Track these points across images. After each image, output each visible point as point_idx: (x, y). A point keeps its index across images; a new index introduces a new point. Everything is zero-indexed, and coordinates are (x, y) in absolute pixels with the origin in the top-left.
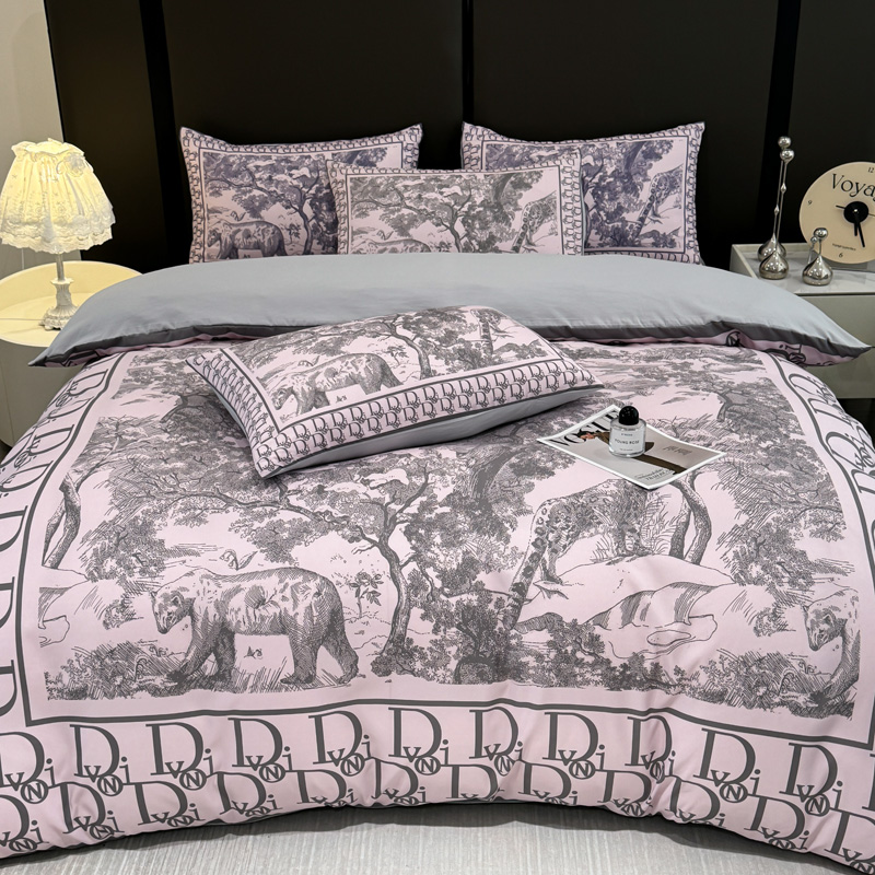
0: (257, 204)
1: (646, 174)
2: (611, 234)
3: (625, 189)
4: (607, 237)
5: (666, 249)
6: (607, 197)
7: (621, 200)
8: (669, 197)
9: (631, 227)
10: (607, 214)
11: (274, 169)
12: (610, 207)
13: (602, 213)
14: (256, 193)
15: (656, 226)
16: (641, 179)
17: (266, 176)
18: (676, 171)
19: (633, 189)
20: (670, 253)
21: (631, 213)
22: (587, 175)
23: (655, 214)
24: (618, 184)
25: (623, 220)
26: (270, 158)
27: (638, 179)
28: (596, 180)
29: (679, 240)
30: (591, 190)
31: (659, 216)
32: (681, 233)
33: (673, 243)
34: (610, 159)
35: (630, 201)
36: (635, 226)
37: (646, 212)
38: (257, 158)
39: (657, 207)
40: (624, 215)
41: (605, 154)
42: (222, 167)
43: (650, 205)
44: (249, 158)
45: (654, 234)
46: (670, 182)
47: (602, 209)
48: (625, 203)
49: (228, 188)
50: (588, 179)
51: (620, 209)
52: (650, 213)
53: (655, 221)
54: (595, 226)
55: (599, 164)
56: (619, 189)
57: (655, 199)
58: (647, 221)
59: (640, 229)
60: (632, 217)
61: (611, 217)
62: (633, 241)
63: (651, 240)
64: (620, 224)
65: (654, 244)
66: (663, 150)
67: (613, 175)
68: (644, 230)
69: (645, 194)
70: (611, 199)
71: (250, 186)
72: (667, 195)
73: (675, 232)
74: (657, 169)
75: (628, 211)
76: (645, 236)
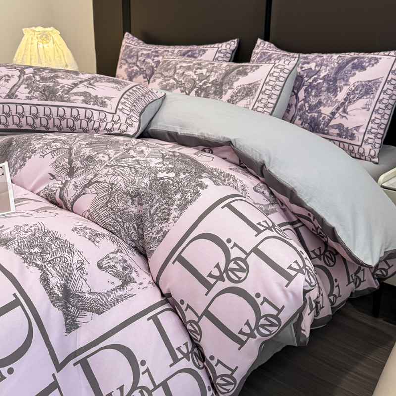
0: (133, 74)
1: (348, 80)
2: (309, 121)
3: (328, 90)
4: (306, 123)
5: (346, 140)
6: (313, 94)
7: (323, 97)
8: (360, 100)
9: (324, 118)
10: (310, 107)
11: (148, 56)
12: (313, 101)
13: (307, 105)
14: (135, 68)
15: (343, 121)
16: (343, 83)
17: (142, 60)
18: (376, 82)
19: (333, 89)
20: (350, 144)
21: (326, 108)
22: (307, 76)
23: (344, 111)
24: (325, 85)
25: (319, 113)
26: (150, 50)
27: (340, 83)
28: (311, 81)
29: (359, 136)
30: (305, 87)
31: (347, 113)
32: (362, 130)
33: (353, 136)
34: (327, 66)
35: (329, 98)
36: (327, 118)
37: (338, 109)
38: (145, 50)
39: (348, 106)
40: (321, 108)
41: (325, 63)
42: (128, 53)
43: (343, 104)
44: (142, 49)
45: (339, 126)
46: (367, 89)
47: (308, 102)
48: (325, 99)
49: (125, 64)
50: (306, 79)
51: (320, 103)
52: (341, 110)
53: (343, 117)
54: (300, 113)
55: (317, 69)
56: (324, 89)
57: (348, 100)
58: (337, 115)
59: (330, 121)
60: (326, 111)
61: (311, 109)
62: (323, 130)
63: (337, 131)
64: (316, 115)
65: (339, 135)
66: (370, 64)
67: (324, 78)
68: (333, 123)
69: (341, 96)
70: (316, 96)
71: (134, 64)
72: (360, 98)
73: (357, 128)
74: (360, 77)
75: (325, 106)
76: (333, 127)
